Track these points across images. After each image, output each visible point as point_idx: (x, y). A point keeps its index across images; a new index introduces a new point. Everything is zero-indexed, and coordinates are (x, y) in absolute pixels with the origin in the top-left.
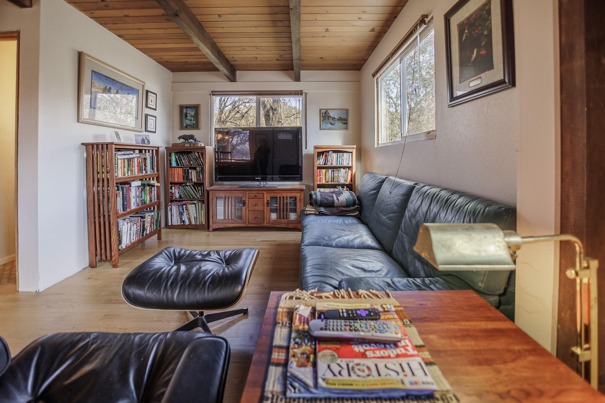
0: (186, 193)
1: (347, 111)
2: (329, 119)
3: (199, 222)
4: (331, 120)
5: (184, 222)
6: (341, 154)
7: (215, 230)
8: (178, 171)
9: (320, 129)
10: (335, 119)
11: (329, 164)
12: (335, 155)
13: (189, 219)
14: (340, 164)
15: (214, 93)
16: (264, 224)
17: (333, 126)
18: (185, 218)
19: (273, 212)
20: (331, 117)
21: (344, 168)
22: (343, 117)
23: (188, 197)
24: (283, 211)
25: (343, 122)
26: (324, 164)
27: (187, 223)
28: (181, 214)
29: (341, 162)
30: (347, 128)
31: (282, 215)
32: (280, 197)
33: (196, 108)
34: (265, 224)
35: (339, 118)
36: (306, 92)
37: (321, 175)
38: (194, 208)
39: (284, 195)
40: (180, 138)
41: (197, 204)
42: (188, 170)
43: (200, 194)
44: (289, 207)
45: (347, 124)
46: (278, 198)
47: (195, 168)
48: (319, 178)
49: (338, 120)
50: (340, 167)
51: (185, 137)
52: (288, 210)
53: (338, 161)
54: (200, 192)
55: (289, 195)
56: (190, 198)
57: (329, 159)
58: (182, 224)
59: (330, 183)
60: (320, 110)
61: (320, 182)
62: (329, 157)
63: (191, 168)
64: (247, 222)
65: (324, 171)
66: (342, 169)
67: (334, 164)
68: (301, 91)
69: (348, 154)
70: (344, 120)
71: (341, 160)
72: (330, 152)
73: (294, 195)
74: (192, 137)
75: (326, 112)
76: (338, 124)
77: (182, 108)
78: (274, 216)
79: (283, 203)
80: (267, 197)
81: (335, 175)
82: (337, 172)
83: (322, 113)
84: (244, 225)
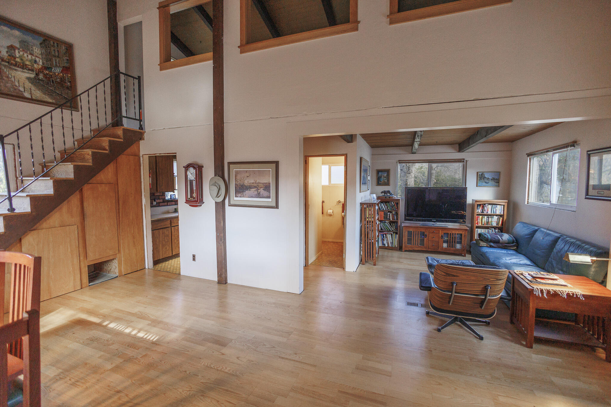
0: (385, 227)
1: (499, 173)
2: (484, 179)
3: (394, 246)
4: (486, 180)
5: (384, 245)
6: (495, 206)
7: (405, 251)
8: (381, 214)
9: (477, 186)
10: (489, 179)
11: (485, 213)
12: (490, 206)
13: (388, 243)
14: (494, 213)
15: (400, 162)
16: (438, 250)
17: (487, 184)
18: (385, 242)
19: (445, 243)
20: (486, 178)
21: (496, 215)
22: (496, 177)
23: (386, 229)
24: (452, 242)
25: (496, 181)
26: (481, 213)
27: (386, 245)
28: (383, 240)
29: (494, 211)
30: (498, 186)
31: (451, 245)
32: (450, 234)
33: (388, 171)
34: (440, 250)
35: (493, 179)
36: (467, 159)
37: (479, 220)
38: (391, 237)
39: (454, 232)
40: (382, 192)
41: (393, 234)
42: (387, 213)
43: (394, 228)
44: (456, 240)
45: (499, 182)
46: (449, 234)
47: (391, 212)
48: (477, 222)
49: (492, 180)
50: (494, 215)
51: (385, 192)
52: (456, 242)
53: (493, 211)
54: (394, 227)
55: (457, 232)
56: (387, 230)
57: (485, 209)
58: (383, 246)
59: (485, 225)
60: (477, 173)
61: (478, 224)
62: (486, 207)
63: (389, 212)
64: (427, 247)
65: (481, 217)
66: (495, 216)
67: (489, 213)
68: (464, 159)
69: (500, 206)
70: (497, 179)
71: (495, 210)
72: (486, 205)
73: (461, 232)
74: (389, 192)
75: (482, 174)
76: (491, 183)
77: (378, 171)
78: (445, 245)
79: (453, 238)
80: (441, 233)
81: (489, 220)
82: (491, 218)
83: (479, 175)
84: (425, 249)
